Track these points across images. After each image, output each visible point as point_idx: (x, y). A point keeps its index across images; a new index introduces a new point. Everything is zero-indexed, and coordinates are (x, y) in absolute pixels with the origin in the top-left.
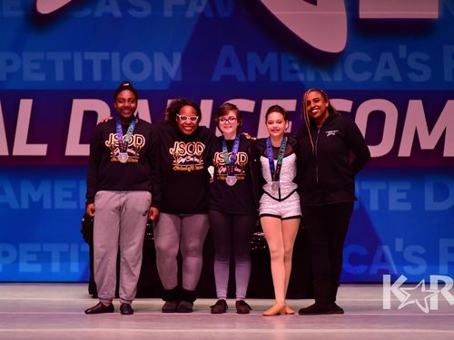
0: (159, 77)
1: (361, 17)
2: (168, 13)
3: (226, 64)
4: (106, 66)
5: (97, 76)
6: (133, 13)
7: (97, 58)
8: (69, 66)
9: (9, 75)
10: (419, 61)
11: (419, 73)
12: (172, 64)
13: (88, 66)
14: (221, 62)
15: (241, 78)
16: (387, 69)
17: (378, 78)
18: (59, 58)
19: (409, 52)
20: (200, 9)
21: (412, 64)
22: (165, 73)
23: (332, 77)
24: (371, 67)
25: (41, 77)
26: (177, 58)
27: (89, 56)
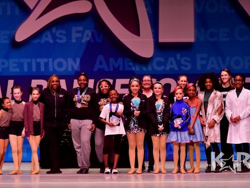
0: (70, 69)
1: (160, 41)
2: (74, 41)
3: (100, 63)
4: (46, 64)
5: (42, 69)
6: (58, 41)
7: (42, 61)
8: (30, 65)
9: (3, 69)
10: (186, 61)
11: (186, 66)
12: (76, 63)
13: (38, 64)
14: (98, 62)
15: (106, 69)
16: (171, 65)
17: (168, 68)
18: (25, 62)
19: (181, 57)
20: (88, 39)
21: (183, 62)
22: (73, 67)
23: (147, 68)
24: (165, 64)
25: (17, 70)
26: (78, 60)
27: (39, 60)
